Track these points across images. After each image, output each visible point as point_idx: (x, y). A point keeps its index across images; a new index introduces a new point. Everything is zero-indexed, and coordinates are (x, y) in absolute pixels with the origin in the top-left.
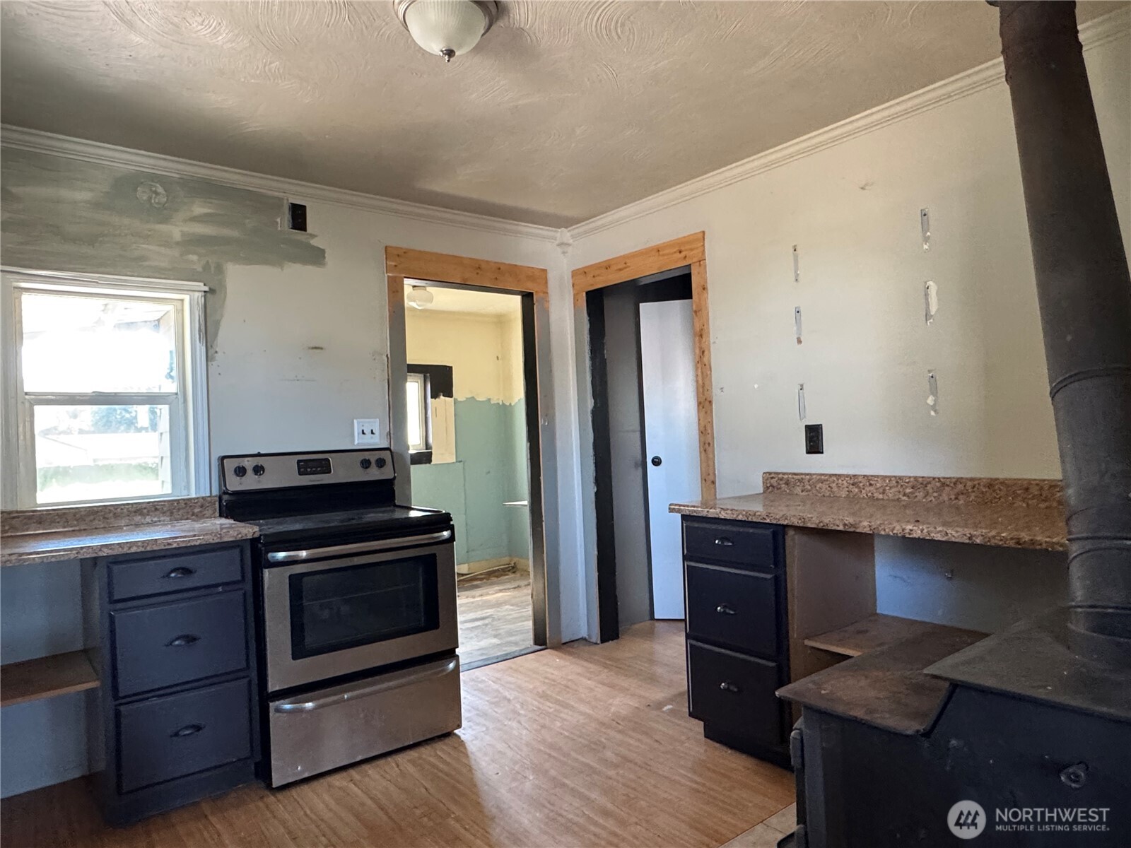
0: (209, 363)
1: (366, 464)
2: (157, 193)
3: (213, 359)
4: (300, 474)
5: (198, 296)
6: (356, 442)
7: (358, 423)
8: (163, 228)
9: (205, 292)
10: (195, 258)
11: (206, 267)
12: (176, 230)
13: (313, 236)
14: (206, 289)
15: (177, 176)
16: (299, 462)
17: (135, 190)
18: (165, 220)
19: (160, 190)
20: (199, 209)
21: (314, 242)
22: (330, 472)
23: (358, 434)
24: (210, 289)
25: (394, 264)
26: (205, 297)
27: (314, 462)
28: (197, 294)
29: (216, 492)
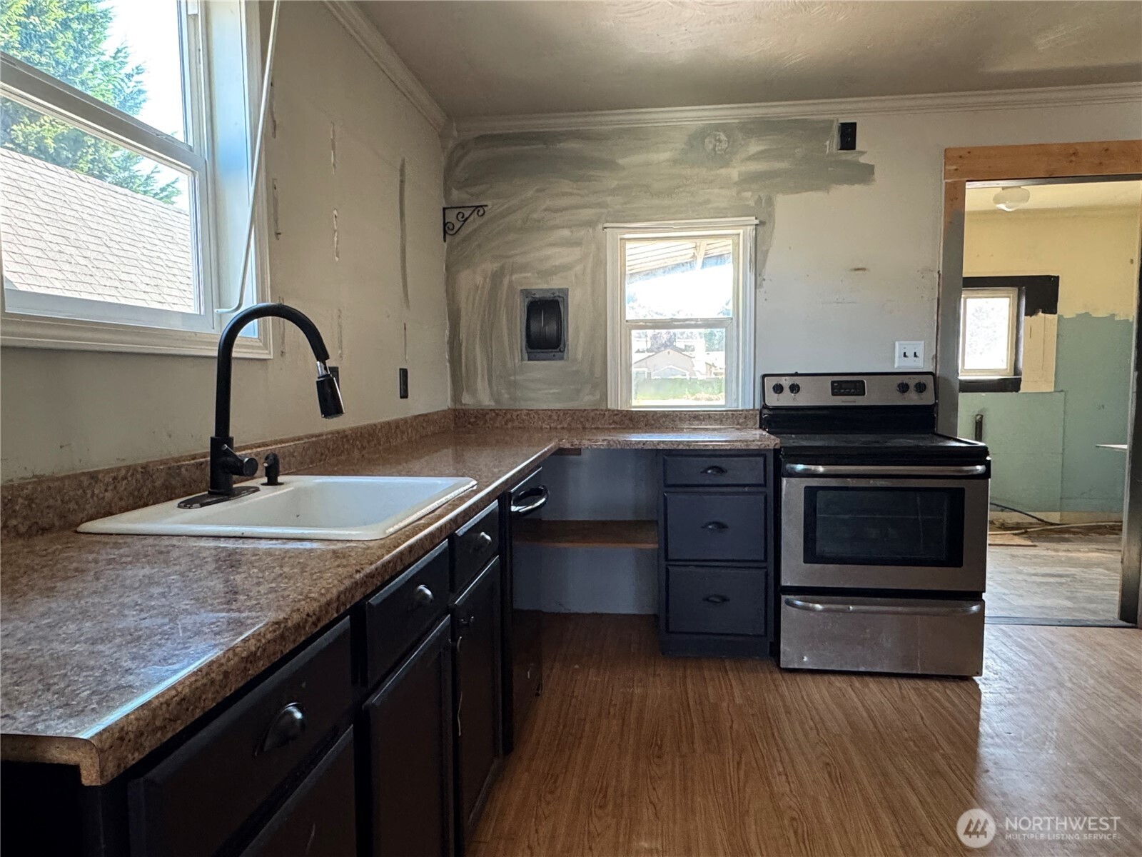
0: (758, 290)
1: (904, 388)
2: (720, 141)
3: (761, 286)
4: (833, 394)
5: (750, 229)
6: (896, 365)
7: (900, 345)
8: (723, 171)
9: (756, 225)
10: (749, 194)
11: (759, 201)
12: (734, 172)
13: (862, 153)
14: (757, 222)
15: (737, 121)
16: (833, 382)
17: (703, 142)
18: (727, 164)
19: (723, 137)
20: (755, 147)
21: (862, 160)
22: (864, 394)
23: (900, 357)
24: (760, 222)
25: (954, 167)
26: (756, 230)
27: (848, 384)
28: (749, 228)
29: (758, 406)
